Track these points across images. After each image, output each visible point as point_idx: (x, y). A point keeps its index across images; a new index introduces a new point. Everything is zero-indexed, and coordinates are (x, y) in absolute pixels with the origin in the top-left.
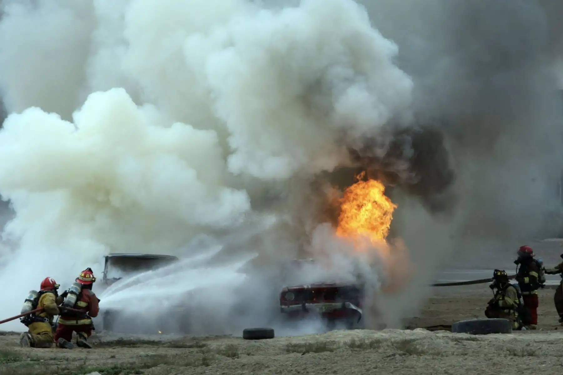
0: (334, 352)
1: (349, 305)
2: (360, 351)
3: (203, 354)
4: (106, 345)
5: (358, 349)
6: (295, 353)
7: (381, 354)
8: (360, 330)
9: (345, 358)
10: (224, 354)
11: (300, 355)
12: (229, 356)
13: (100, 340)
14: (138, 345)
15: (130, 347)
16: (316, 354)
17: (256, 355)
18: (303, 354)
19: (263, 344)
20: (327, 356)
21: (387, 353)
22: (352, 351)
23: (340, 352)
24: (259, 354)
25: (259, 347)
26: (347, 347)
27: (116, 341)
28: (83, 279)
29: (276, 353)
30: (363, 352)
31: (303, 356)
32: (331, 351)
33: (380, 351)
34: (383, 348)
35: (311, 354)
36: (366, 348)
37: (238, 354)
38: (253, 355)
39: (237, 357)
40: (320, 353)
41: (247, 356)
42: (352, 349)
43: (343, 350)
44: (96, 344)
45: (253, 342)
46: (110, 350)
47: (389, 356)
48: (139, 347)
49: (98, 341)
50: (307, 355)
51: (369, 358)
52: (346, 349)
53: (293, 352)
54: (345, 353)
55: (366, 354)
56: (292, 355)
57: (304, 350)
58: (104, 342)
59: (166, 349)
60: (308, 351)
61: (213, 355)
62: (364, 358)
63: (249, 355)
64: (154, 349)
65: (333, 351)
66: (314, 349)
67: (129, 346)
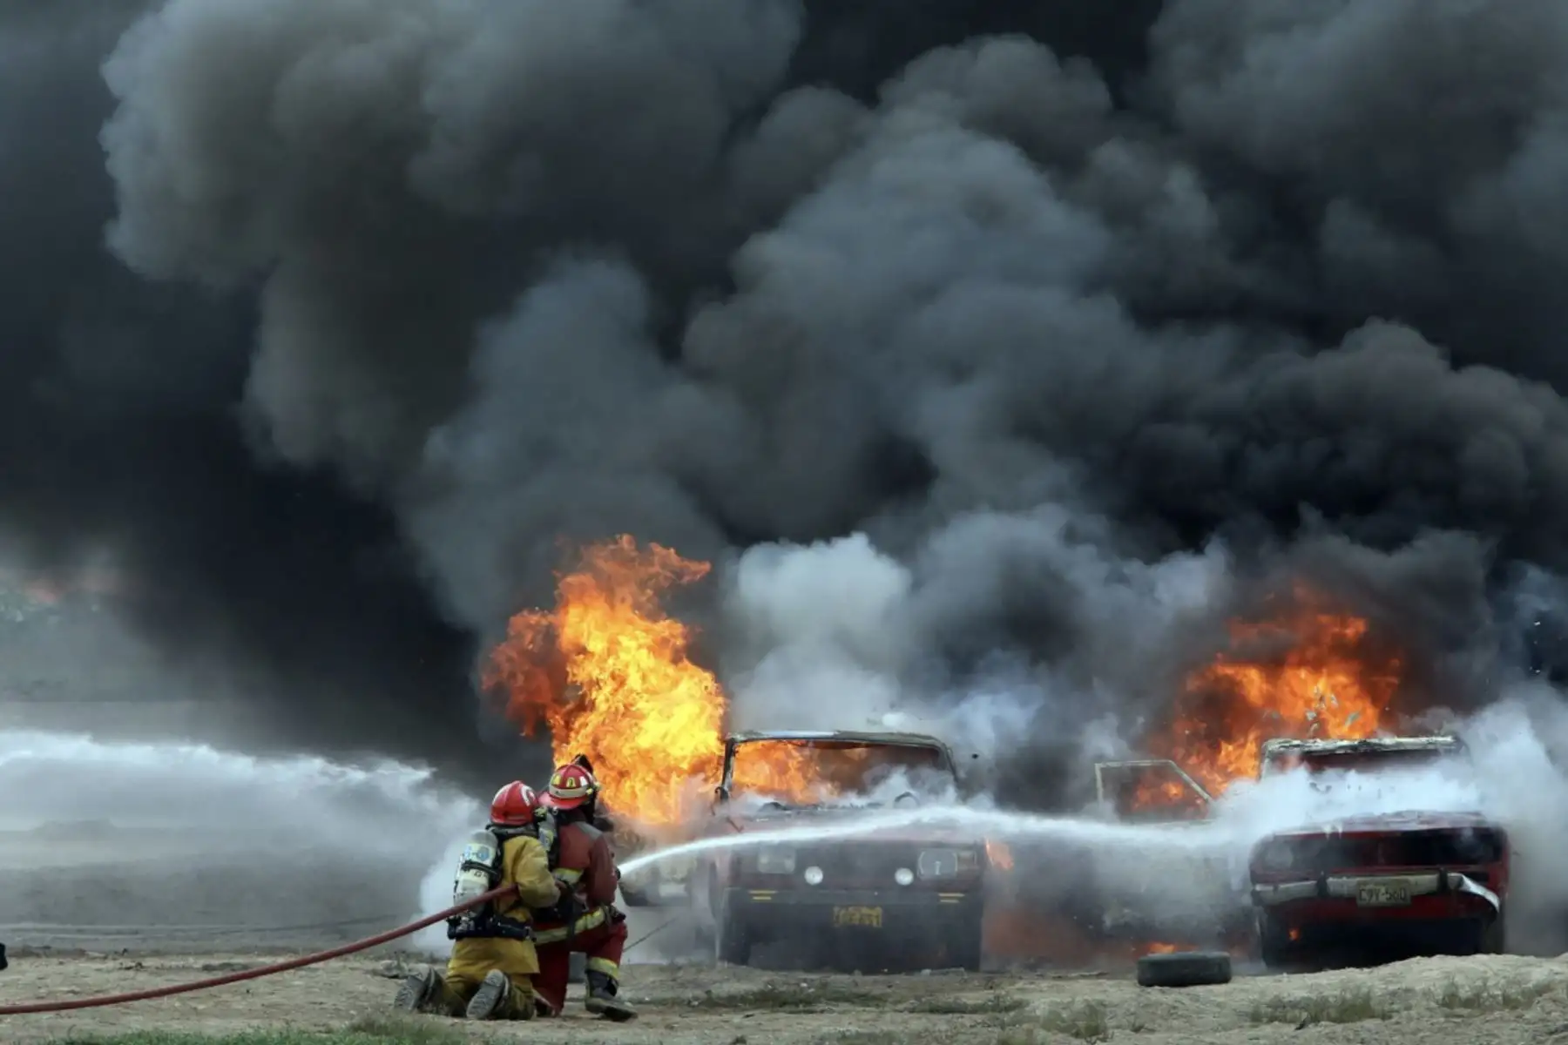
0: (1393, 1020)
1: (1461, 882)
2: (1470, 1016)
3: (1003, 1028)
4: (725, 1006)
5: (1465, 1012)
6: (1276, 1023)
7: (1534, 1023)
8: (1493, 956)
9: (1422, 1038)
10: (1062, 1030)
11: (1290, 1029)
12: (1077, 1035)
13: (708, 992)
14: (821, 1007)
15: (799, 1012)
16: (1339, 1028)
17: (1159, 1031)
18: (1302, 1027)
19: (1186, 1001)
20: (1369, 1031)
21: (1548, 1021)
22: (1447, 1016)
23: (1410, 1019)
24: (1170, 1029)
25: (1175, 1008)
26: (1433, 1005)
27: (754, 994)
28: (557, 792)
29: (1220, 1025)
30: (1477, 1021)
31: (1299, 1031)
32: (1385, 1016)
33: (1529, 1015)
34: (1538, 1008)
35: (1325, 1027)
36: (1491, 1009)
37: (1105, 1029)
38: (1152, 1031)
39: (1101, 1036)
40: (1350, 1025)
41: (1133, 1033)
42: (1447, 1010)
43: (1419, 1014)
44: (696, 1003)
45: (1155, 993)
46: (737, 1019)
47: (1556, 1031)
48: (822, 1012)
49: (700, 993)
50: (1312, 1030)
51: (1495, 1036)
52: (1429, 1009)
53: (1272, 1020)
54: (1424, 1024)
55: (1487, 1026)
56: (1267, 1029)
57: (1305, 1015)
58: (719, 998)
59: (906, 1016)
60: (1315, 1019)
61: (1030, 1032)
62: (1478, 1037)
63: (1137, 1030)
64: (866, 1016)
65: (1390, 1017)
66: (1333, 1013)
67: (793, 1008)
